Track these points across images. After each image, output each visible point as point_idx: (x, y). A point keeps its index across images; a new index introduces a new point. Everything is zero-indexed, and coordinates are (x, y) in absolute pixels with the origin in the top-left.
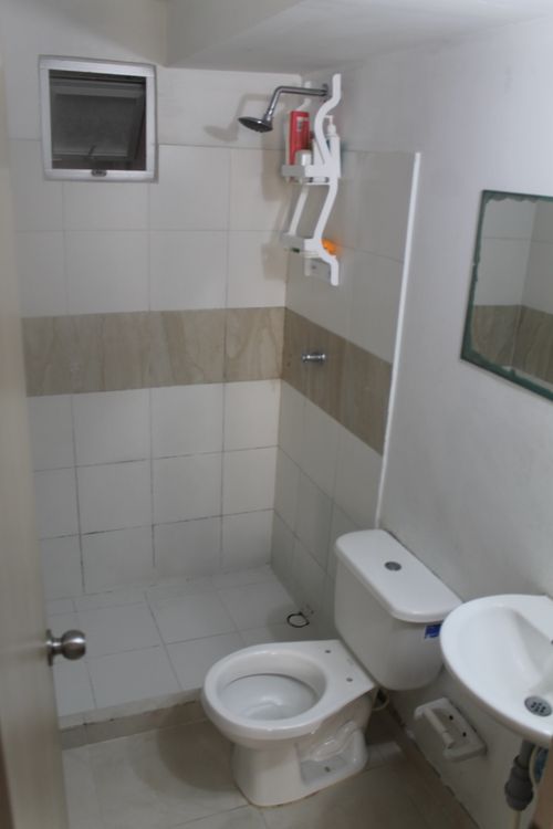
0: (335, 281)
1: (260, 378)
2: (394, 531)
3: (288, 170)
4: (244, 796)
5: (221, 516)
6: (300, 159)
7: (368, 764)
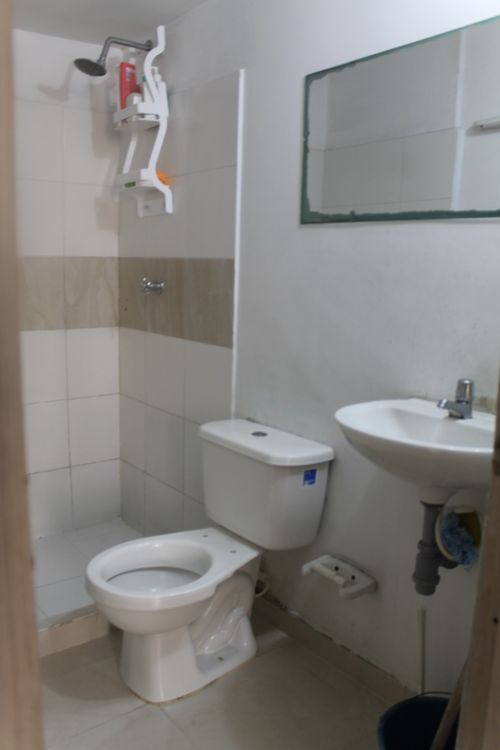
0: (169, 208)
1: (99, 325)
2: (252, 416)
3: (119, 115)
4: (139, 697)
5: (70, 467)
6: (132, 101)
7: (257, 652)
